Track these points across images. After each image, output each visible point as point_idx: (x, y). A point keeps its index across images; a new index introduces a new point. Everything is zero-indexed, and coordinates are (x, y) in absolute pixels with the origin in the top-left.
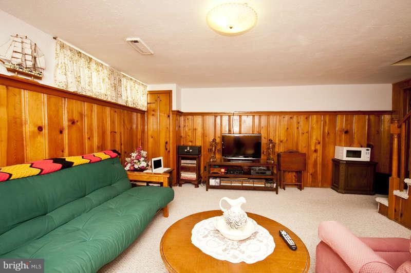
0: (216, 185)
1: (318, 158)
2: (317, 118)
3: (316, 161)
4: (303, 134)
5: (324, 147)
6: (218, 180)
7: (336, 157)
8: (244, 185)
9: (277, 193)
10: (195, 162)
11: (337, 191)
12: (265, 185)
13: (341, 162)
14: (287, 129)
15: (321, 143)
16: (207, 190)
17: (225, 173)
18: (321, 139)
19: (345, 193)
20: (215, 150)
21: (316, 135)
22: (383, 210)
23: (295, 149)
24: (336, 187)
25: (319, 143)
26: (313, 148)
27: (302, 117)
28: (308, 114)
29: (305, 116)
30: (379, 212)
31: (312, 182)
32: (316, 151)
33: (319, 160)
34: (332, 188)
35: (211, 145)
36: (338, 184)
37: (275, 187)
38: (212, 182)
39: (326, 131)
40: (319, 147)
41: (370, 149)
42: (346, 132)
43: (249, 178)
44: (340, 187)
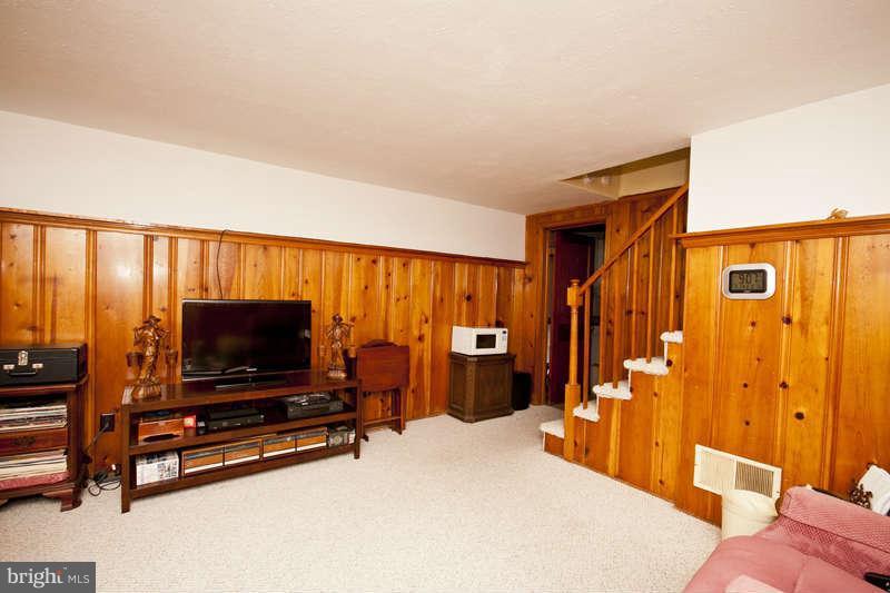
0: (166, 477)
1: (425, 354)
2: (423, 266)
3: (421, 359)
4: (398, 300)
5: (434, 329)
6: (172, 461)
7: (455, 349)
8: (265, 455)
9: (357, 457)
10: (61, 409)
11: (462, 420)
12: (327, 441)
13: (469, 359)
14: (366, 288)
15: (430, 321)
16: (126, 509)
17: (198, 429)
18: (429, 312)
19: (476, 421)
20: (156, 356)
21: (422, 304)
22: (553, 446)
23: (381, 337)
24: (458, 411)
25: (427, 322)
26: (416, 333)
27: (396, 260)
28: (408, 255)
29: (403, 260)
30: (546, 450)
31: (414, 408)
32: (421, 338)
33: (427, 357)
34: (450, 414)
35: (141, 341)
36: (463, 406)
37: (352, 441)
38: (148, 473)
39: (438, 294)
40: (427, 330)
41: (506, 330)
42: (469, 298)
43: (279, 433)
44: (467, 411)
